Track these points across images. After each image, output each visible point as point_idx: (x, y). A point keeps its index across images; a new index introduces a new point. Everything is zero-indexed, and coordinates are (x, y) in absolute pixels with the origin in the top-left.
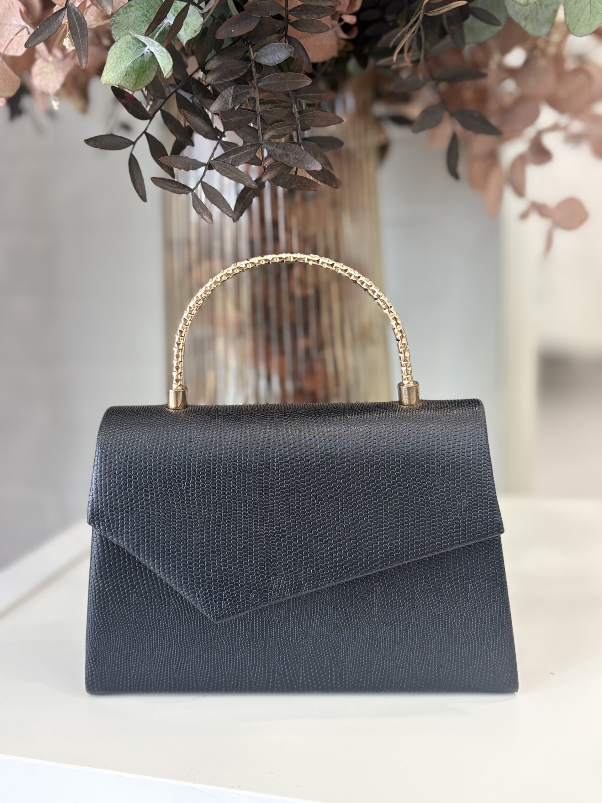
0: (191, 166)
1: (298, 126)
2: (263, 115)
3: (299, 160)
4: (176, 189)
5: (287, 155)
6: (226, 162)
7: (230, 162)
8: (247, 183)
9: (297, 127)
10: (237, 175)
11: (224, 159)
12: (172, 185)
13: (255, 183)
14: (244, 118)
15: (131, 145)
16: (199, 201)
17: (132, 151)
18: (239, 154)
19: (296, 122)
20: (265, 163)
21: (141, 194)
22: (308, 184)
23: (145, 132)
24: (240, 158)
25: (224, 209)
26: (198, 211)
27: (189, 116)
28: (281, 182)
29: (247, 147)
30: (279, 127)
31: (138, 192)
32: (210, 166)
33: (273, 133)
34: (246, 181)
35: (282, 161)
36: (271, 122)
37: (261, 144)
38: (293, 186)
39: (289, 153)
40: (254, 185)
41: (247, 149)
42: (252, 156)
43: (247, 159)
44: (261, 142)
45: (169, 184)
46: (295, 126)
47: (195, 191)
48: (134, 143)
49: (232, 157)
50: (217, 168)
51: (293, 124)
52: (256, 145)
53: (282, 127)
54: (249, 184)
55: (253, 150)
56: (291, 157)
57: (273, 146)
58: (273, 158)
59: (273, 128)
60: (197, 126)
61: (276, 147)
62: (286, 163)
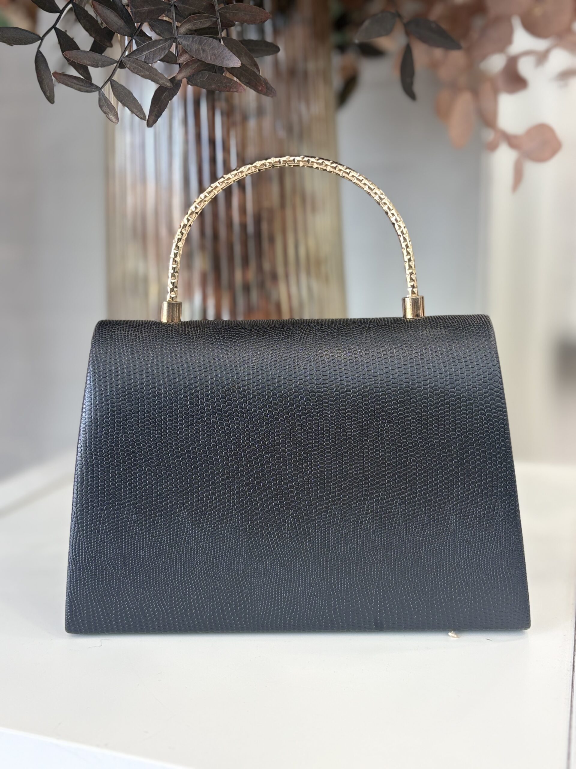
0: (100, 63)
1: (218, 19)
2: (178, 5)
3: (217, 56)
4: (82, 87)
5: (204, 51)
6: (139, 59)
7: (143, 60)
8: (161, 82)
9: (216, 21)
10: (150, 73)
11: (136, 55)
12: (78, 83)
13: (169, 82)
14: (156, 7)
15: (38, 41)
16: (107, 100)
17: (40, 46)
18: (152, 50)
19: (215, 15)
20: (181, 59)
21: (48, 95)
22: (228, 84)
23: (54, 27)
24: (154, 55)
25: (134, 110)
26: (105, 111)
27: (99, 7)
28: (199, 81)
29: (161, 42)
30: (195, 20)
31: (45, 93)
32: (121, 65)
33: (190, 27)
34: (160, 79)
35: (199, 58)
36: (187, 14)
37: (176, 38)
38: (213, 86)
39: (206, 48)
40: (169, 84)
41: (161, 44)
42: (167, 52)
43: (160, 56)
44: (176, 36)
45: (75, 81)
46: (215, 19)
47: (103, 90)
48: (42, 39)
49: (145, 53)
50: (128, 66)
51: (212, 17)
52: (170, 39)
53: (199, 19)
54: (163, 83)
55: (167, 45)
56: (209, 52)
57: (189, 41)
58: (189, 55)
59: (189, 21)
60: (109, 19)
61: (192, 42)
62: (203, 60)
